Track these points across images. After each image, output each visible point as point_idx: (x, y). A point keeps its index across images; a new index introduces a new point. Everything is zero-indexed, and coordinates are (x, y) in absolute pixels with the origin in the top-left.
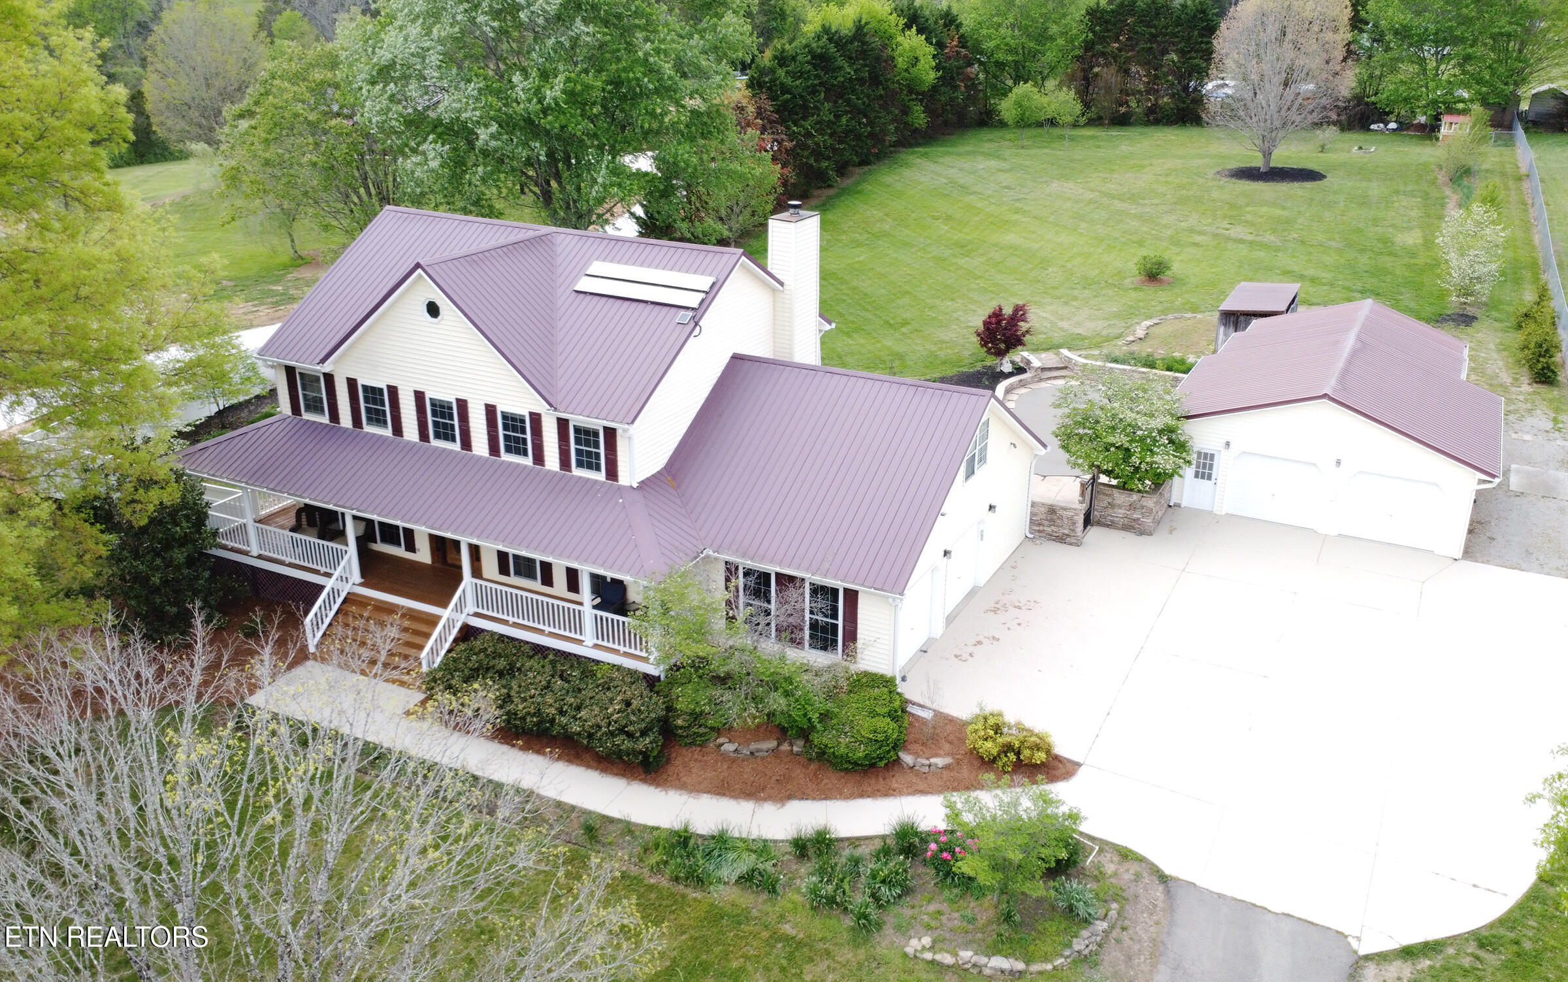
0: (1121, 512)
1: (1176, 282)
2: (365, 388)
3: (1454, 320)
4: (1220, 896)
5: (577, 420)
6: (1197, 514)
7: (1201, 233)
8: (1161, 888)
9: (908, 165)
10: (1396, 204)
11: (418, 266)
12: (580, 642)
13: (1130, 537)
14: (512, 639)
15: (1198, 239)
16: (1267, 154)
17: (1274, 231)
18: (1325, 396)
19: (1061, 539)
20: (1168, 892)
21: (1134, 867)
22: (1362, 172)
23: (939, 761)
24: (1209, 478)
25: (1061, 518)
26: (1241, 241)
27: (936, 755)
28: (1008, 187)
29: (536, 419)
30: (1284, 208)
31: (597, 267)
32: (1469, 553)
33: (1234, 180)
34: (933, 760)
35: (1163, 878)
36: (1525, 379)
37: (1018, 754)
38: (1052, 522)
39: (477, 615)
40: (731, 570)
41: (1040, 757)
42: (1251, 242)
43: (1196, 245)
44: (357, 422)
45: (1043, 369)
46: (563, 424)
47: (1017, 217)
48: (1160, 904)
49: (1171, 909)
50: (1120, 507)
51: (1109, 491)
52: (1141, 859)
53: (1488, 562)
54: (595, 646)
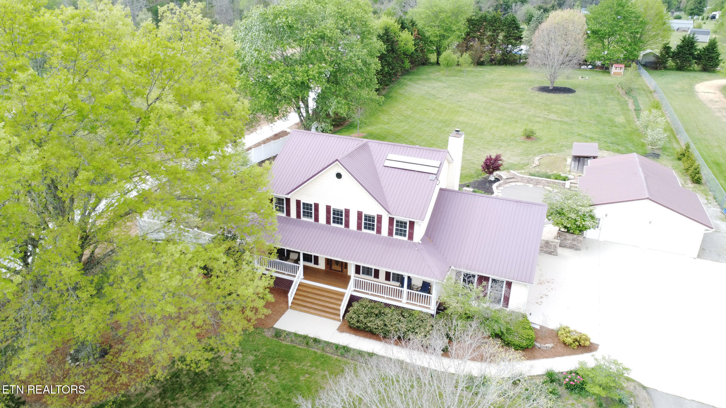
0: (569, 242)
1: (537, 139)
2: (304, 204)
3: (652, 156)
4: (667, 394)
5: (397, 218)
6: (593, 241)
7: (539, 117)
8: (644, 391)
9: (406, 85)
10: (609, 104)
11: (337, 160)
12: (401, 301)
13: (573, 250)
14: (375, 302)
15: (538, 119)
16: (552, 82)
17: (567, 116)
18: (647, 198)
19: (550, 253)
20: (648, 393)
21: (633, 384)
22: (589, 88)
23: (550, 345)
24: (598, 227)
25: (551, 245)
26: (556, 121)
27: (548, 343)
28: (451, 95)
29: (380, 218)
30: (566, 106)
31: (390, 156)
33: (541, 93)
34: (547, 345)
35: (644, 388)
36: (689, 182)
37: (579, 342)
38: (547, 247)
39: (355, 291)
40: (458, 273)
41: (587, 343)
42: (560, 121)
43: (538, 122)
44: (298, 216)
45: (507, 179)
46: (391, 220)
47: (461, 109)
48: (647, 398)
49: (651, 399)
50: (569, 240)
51: (565, 234)
52: (634, 381)
53: (706, 259)
54: (407, 303)
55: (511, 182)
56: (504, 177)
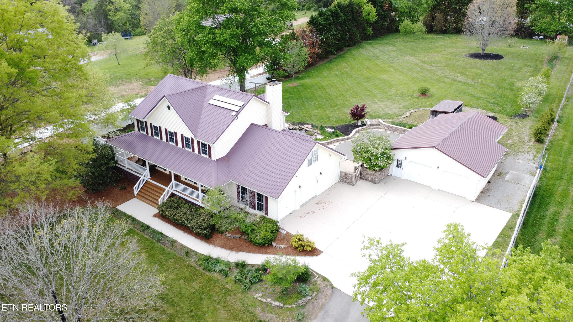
0: (369, 176)
1: (432, 96)
2: (154, 126)
3: (520, 116)
4: (346, 295)
5: (201, 141)
6: (396, 178)
7: (448, 78)
8: (331, 290)
9: (363, 48)
10: (523, 70)
11: (164, 96)
12: (198, 201)
13: (371, 184)
14: (182, 198)
15: (446, 80)
16: (483, 50)
17: (473, 78)
18: (434, 147)
19: (348, 183)
20: (332, 292)
21: (326, 283)
22: (518, 56)
23: (283, 246)
25: (348, 177)
26: (460, 82)
27: (283, 244)
28: (391, 57)
29: (192, 140)
30: (481, 70)
31: (216, 97)
32: (478, 200)
33: (470, 58)
34: (281, 246)
35: (333, 288)
36: (533, 140)
37: (304, 247)
39: (175, 191)
40: (238, 186)
41: (309, 249)
42: (464, 82)
43: (444, 82)
44: (152, 135)
45: (371, 125)
46: (198, 142)
47: (390, 69)
48: (329, 294)
49: (331, 296)
51: (366, 169)
52: (329, 281)
53: (483, 203)
54: (202, 203)
55: (375, 128)
56: (369, 123)
